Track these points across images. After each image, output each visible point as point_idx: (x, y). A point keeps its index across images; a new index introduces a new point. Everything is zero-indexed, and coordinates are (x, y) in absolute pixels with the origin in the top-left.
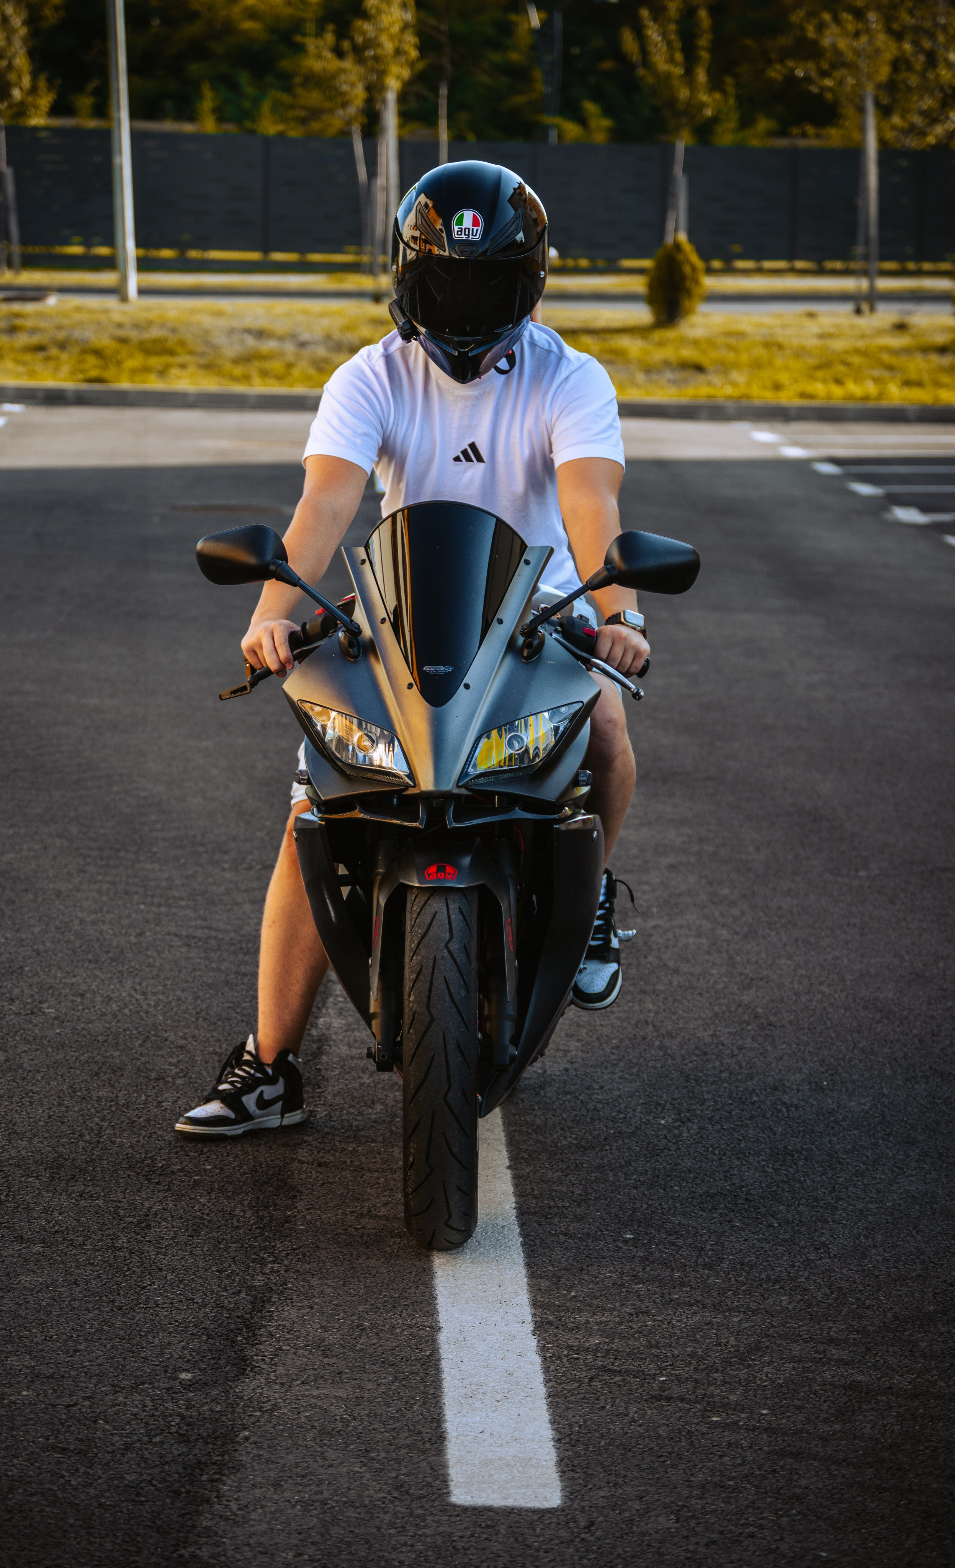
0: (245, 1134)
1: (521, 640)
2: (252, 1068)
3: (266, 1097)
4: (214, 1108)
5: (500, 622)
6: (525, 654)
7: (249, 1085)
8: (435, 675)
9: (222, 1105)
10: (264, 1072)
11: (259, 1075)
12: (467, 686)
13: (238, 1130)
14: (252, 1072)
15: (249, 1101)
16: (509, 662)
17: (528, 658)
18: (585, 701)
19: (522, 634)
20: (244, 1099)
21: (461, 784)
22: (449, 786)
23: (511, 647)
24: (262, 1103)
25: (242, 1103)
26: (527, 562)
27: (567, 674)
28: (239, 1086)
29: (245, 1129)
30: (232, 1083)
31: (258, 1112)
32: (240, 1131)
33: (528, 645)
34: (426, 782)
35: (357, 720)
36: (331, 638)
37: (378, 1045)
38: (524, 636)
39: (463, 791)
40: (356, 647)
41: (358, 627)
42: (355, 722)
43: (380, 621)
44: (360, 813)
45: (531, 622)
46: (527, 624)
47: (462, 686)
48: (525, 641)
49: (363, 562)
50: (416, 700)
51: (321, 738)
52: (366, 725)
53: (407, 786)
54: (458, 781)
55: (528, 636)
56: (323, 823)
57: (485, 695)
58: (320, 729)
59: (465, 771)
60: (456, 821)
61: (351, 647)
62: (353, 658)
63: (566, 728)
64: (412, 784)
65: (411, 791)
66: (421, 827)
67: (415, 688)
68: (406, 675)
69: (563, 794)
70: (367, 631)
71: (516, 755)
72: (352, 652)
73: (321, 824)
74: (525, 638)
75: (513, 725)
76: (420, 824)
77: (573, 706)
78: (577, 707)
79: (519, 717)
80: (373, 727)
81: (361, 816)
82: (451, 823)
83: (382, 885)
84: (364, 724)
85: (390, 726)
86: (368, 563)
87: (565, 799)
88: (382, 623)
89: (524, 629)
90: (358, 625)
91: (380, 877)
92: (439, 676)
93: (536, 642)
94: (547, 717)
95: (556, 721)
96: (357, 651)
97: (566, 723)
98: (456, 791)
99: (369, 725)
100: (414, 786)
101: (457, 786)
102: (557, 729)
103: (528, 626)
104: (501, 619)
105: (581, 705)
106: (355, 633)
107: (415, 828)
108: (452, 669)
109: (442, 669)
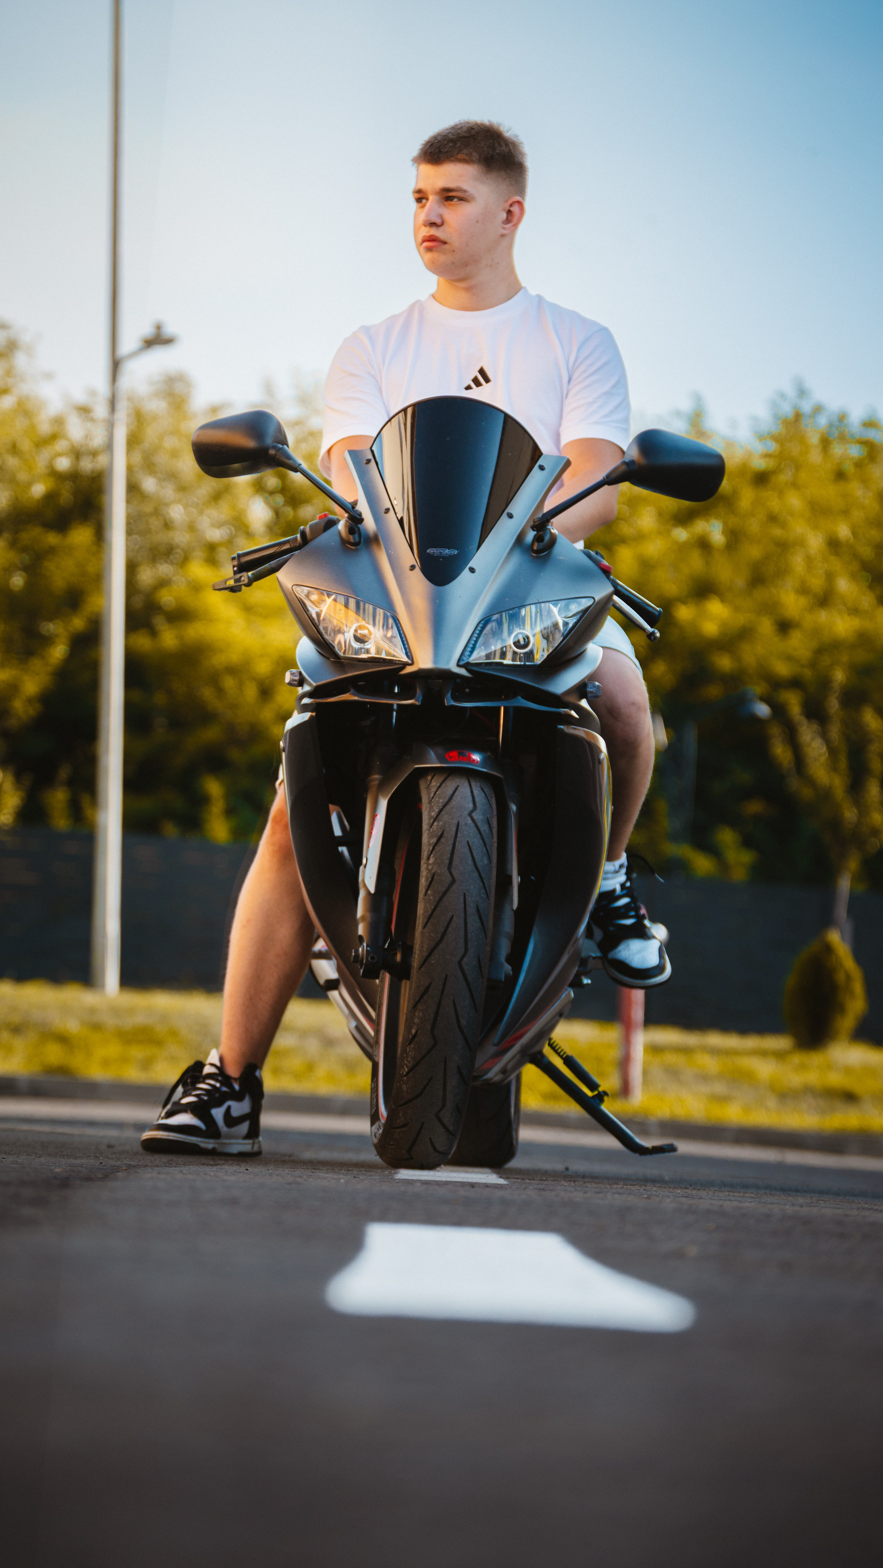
1: (531, 535)
2: (217, 1081)
4: (186, 1118)
5: (510, 516)
6: (535, 548)
7: (216, 1098)
8: (439, 557)
9: (192, 1116)
10: (231, 1087)
11: (225, 1089)
12: (472, 570)
13: (209, 1144)
14: (218, 1085)
15: (218, 1115)
16: (517, 559)
17: (538, 553)
18: (597, 599)
19: (533, 528)
20: (213, 1112)
21: (462, 663)
22: (449, 663)
23: (519, 540)
26: (541, 468)
27: (578, 573)
28: (206, 1098)
29: (214, 1145)
30: (197, 1096)
31: (225, 1129)
33: (538, 539)
34: (424, 660)
35: (354, 600)
36: (332, 530)
37: (367, 946)
38: (534, 530)
39: (463, 672)
40: (356, 536)
41: (360, 514)
42: (352, 602)
43: (384, 511)
44: (356, 695)
45: (542, 516)
46: (538, 518)
47: (467, 569)
48: (535, 536)
49: (369, 461)
50: (418, 582)
51: (316, 624)
52: (364, 605)
53: (405, 665)
54: (459, 660)
55: (538, 531)
56: (314, 714)
57: (491, 580)
58: (314, 616)
59: (467, 653)
60: (454, 698)
61: (351, 536)
62: (353, 547)
63: (576, 623)
64: (410, 662)
65: (409, 670)
66: (418, 704)
67: (418, 570)
68: (408, 557)
69: (569, 692)
70: (369, 523)
71: (520, 654)
72: (352, 541)
73: (311, 716)
74: (535, 533)
75: (519, 613)
76: (416, 700)
77: (584, 600)
78: (588, 603)
79: (526, 604)
80: (371, 607)
81: (356, 698)
82: (449, 701)
83: (382, 787)
84: (362, 604)
85: (390, 607)
86: (373, 462)
87: (572, 699)
88: (386, 513)
89: (534, 522)
90: (361, 513)
91: (377, 782)
92: (444, 558)
93: (547, 538)
94: (555, 610)
95: (565, 615)
96: (357, 541)
97: (574, 619)
98: (457, 671)
99: (366, 604)
100: (412, 665)
101: (459, 666)
102: (565, 624)
103: (539, 520)
104: (511, 514)
105: (592, 601)
106: (356, 519)
107: (413, 705)
108: (456, 552)
109: (447, 552)
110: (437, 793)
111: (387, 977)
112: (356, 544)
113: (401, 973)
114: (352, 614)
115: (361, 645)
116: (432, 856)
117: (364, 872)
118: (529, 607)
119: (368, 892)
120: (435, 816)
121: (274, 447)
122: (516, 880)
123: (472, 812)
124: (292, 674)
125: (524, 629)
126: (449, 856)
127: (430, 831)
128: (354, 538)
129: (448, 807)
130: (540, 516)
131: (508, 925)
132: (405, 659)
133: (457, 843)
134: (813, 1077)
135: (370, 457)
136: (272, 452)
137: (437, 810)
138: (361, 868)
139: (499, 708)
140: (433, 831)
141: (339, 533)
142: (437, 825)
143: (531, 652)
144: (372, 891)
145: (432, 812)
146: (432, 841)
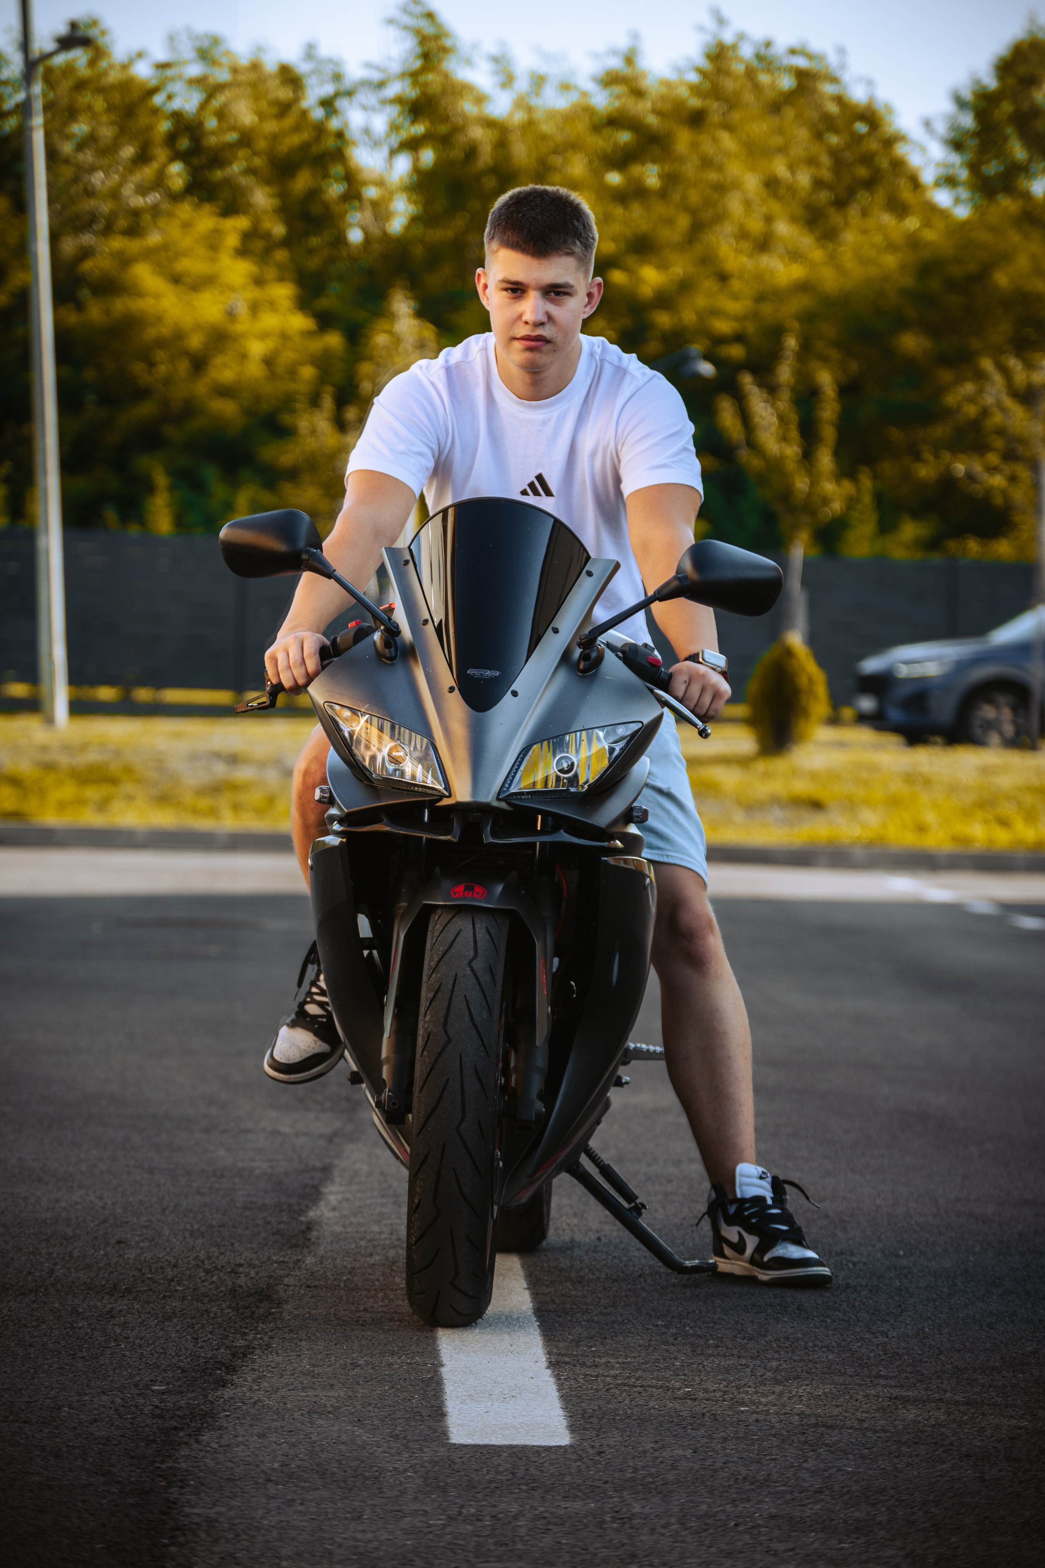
1: (577, 652)
5: (556, 631)
6: (581, 667)
8: (480, 679)
12: (515, 694)
16: (562, 676)
17: (585, 671)
18: (645, 722)
19: (579, 645)
21: (501, 798)
22: (489, 796)
23: (567, 656)
26: (590, 574)
27: (626, 693)
33: (584, 657)
34: (462, 793)
35: (389, 723)
36: (367, 642)
37: (392, 1092)
38: (581, 648)
39: (503, 805)
40: (393, 650)
41: (397, 627)
42: (387, 726)
43: (422, 622)
44: (388, 826)
45: (590, 632)
46: (585, 635)
47: (510, 692)
48: (581, 653)
49: (407, 562)
50: (457, 705)
51: (348, 744)
52: (400, 728)
53: (442, 797)
54: (499, 794)
55: (585, 649)
56: (344, 840)
57: (534, 705)
58: (347, 735)
59: (507, 785)
60: (494, 835)
61: (387, 650)
62: (389, 662)
63: (623, 750)
64: (447, 793)
65: (445, 802)
66: (454, 840)
67: (457, 690)
68: (447, 679)
69: (615, 822)
70: (407, 633)
71: (565, 779)
72: (388, 655)
73: (341, 842)
74: (582, 650)
75: (563, 740)
76: (453, 837)
77: (631, 725)
78: (635, 727)
79: (571, 731)
80: (407, 731)
81: (388, 829)
82: (488, 839)
84: (397, 726)
85: (427, 732)
86: (411, 564)
87: (618, 829)
88: (424, 625)
89: (582, 640)
90: (398, 625)
91: (402, 911)
92: (485, 680)
93: (594, 655)
94: (601, 734)
95: (612, 740)
96: (393, 654)
97: (622, 744)
98: (496, 804)
99: (402, 729)
100: (450, 796)
101: (498, 799)
102: (612, 750)
103: (587, 636)
104: (557, 629)
105: (640, 725)
106: (393, 631)
107: (448, 842)
108: (499, 674)
109: (488, 673)
112: (392, 659)
114: (386, 737)
115: (397, 767)
118: (575, 734)
121: (307, 552)
125: (567, 752)
128: (390, 652)
130: (587, 632)
131: (541, 1061)
132: (440, 787)
134: (777, 787)
135: (409, 557)
136: (304, 557)
139: (536, 843)
141: (375, 643)
143: (576, 776)
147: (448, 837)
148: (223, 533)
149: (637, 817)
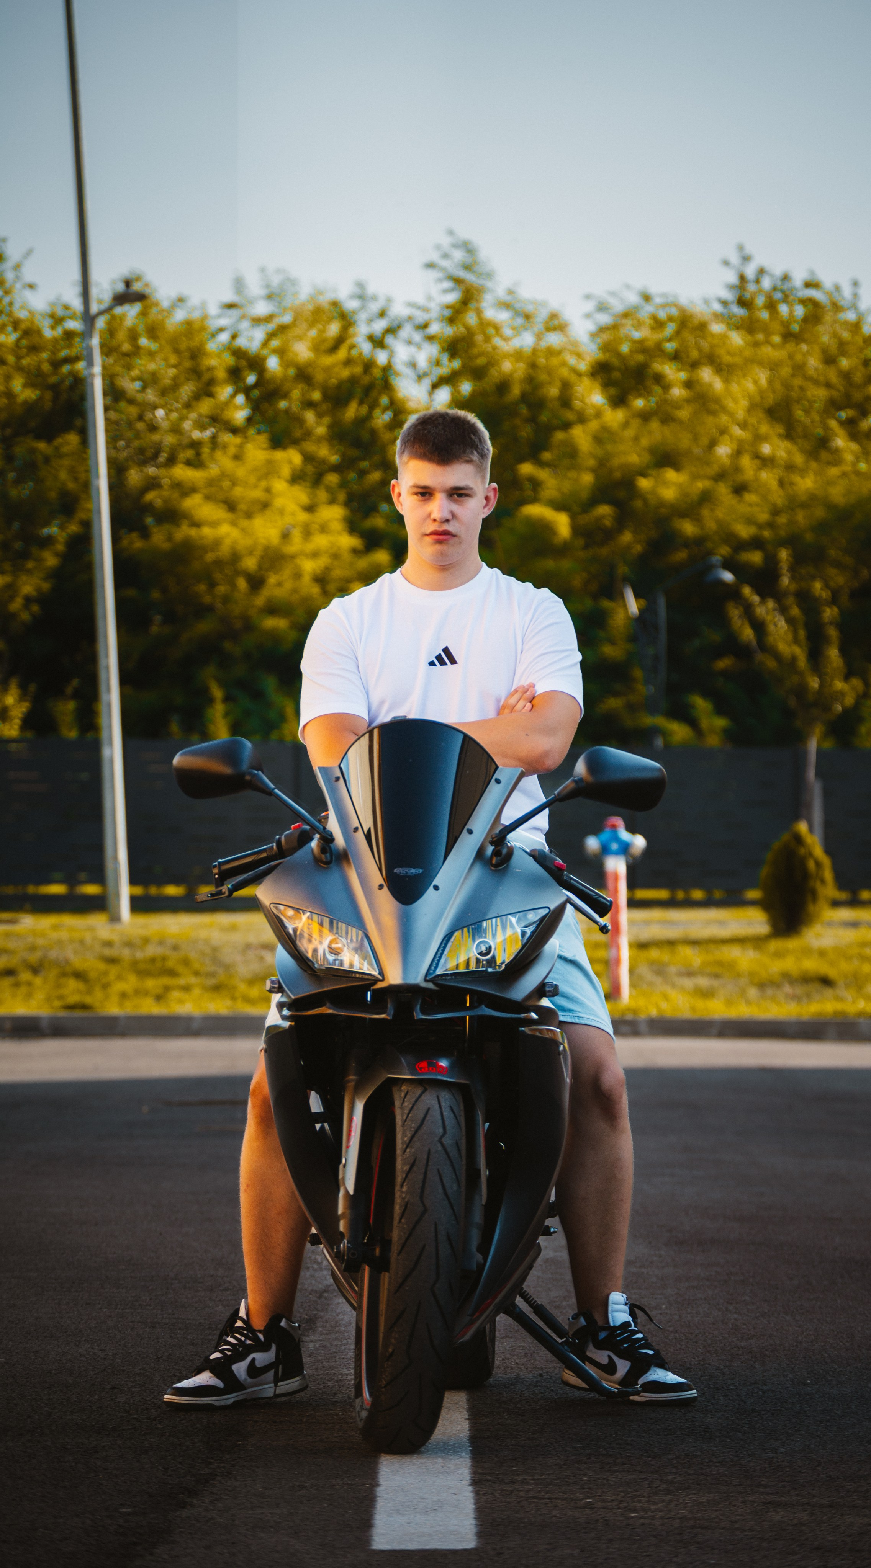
0: (236, 1405)
1: (490, 849)
2: (242, 1335)
3: (258, 1364)
4: (204, 1378)
5: (470, 832)
6: (494, 862)
7: (239, 1353)
8: (405, 876)
9: (211, 1375)
10: (255, 1339)
11: (249, 1342)
12: (436, 888)
13: (230, 1399)
14: (243, 1339)
15: (240, 1369)
16: (478, 871)
17: (497, 866)
18: (552, 908)
19: (492, 843)
20: (235, 1367)
21: (429, 976)
22: (418, 978)
23: (480, 854)
24: (253, 1370)
25: (232, 1371)
26: (498, 781)
27: (534, 883)
28: (229, 1353)
29: (236, 1399)
30: (222, 1351)
31: (249, 1380)
32: (231, 1401)
33: (496, 853)
34: (394, 976)
35: (327, 919)
36: (305, 849)
37: (348, 1243)
38: (492, 846)
39: (431, 986)
40: (328, 855)
41: (331, 835)
42: (326, 921)
43: (352, 829)
44: (330, 1008)
45: (500, 832)
46: (496, 834)
47: (431, 887)
48: (494, 850)
49: (337, 779)
50: (386, 900)
51: (293, 939)
52: (337, 924)
53: (376, 981)
54: (426, 975)
55: (496, 846)
56: (293, 1024)
57: (454, 897)
58: (291, 931)
59: (433, 968)
60: (423, 1013)
61: (323, 856)
62: (325, 866)
63: (533, 933)
64: (381, 978)
65: (380, 985)
66: (389, 1018)
67: (385, 888)
68: (376, 878)
69: (529, 997)
70: (340, 841)
71: (483, 960)
72: (324, 860)
73: (290, 1025)
74: (493, 847)
75: (481, 926)
76: (388, 1015)
77: (540, 911)
78: (543, 912)
79: (487, 918)
80: (344, 925)
81: (331, 1011)
82: (418, 1015)
83: (358, 1089)
84: (335, 922)
85: (360, 924)
86: (342, 780)
87: (531, 1003)
88: (355, 832)
89: (493, 838)
90: (332, 833)
91: (353, 1083)
92: (409, 877)
93: (504, 851)
94: (514, 920)
95: (523, 926)
96: (329, 859)
97: (532, 928)
98: (424, 985)
99: (340, 923)
100: (383, 980)
101: (426, 980)
102: (523, 934)
103: (497, 835)
104: (471, 830)
105: (547, 911)
106: (327, 839)
107: (384, 1019)
108: (421, 871)
109: (412, 871)
110: (410, 1115)
111: (367, 1269)
112: (328, 863)
113: (380, 1266)
114: (326, 931)
115: (336, 957)
116: (405, 1184)
117: (344, 1174)
118: (490, 920)
119: (347, 1192)
120: (408, 1142)
121: (250, 774)
122: (485, 1173)
123: (443, 1136)
124: (272, 982)
125: (485, 937)
126: (421, 1185)
127: (403, 1157)
128: (326, 858)
129: (420, 1133)
130: (497, 831)
131: (478, 1216)
132: (375, 973)
133: (428, 1172)
134: (789, 964)
135: (339, 774)
136: (248, 778)
137: (409, 1135)
138: (341, 1166)
139: (465, 1017)
140: (406, 1158)
141: (312, 850)
142: (409, 1152)
143: (494, 958)
144: (351, 1192)
145: (405, 1137)
146: (405, 1168)
147: (383, 1016)
148: (177, 760)
149: (549, 991)
